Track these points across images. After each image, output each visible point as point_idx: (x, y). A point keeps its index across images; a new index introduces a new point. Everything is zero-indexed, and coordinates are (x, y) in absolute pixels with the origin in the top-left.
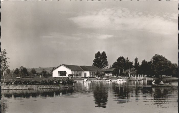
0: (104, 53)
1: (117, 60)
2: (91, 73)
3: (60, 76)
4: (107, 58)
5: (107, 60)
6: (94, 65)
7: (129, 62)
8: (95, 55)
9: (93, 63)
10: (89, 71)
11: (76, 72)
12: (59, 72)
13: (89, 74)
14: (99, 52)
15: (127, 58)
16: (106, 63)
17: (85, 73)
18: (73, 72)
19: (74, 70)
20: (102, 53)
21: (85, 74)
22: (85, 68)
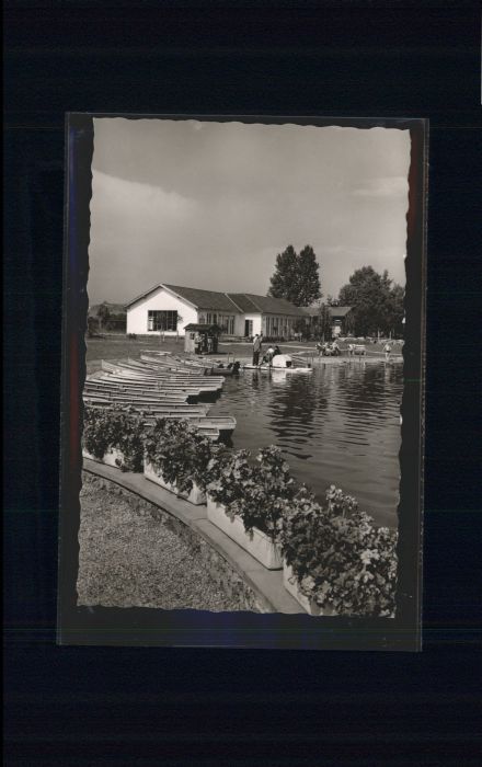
0: (308, 253)
1: (351, 280)
2: (268, 324)
3: (155, 329)
4: (318, 271)
5: (317, 278)
6: (273, 293)
7: (392, 286)
8: (279, 259)
9: (271, 289)
10: (263, 315)
11: (215, 316)
12: (151, 313)
13: (263, 325)
14: (290, 249)
15: (386, 275)
16: (314, 290)
17: (247, 321)
18: (205, 314)
19: (206, 309)
20: (302, 253)
21: (248, 324)
22: (246, 303)
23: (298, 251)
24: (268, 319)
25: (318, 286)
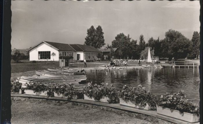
0: (99, 28)
1: (116, 38)
2: (86, 55)
3: (41, 58)
4: (103, 35)
5: (103, 38)
6: (86, 44)
7: (131, 40)
8: (88, 31)
9: (85, 42)
10: (84, 52)
11: (65, 53)
12: (39, 53)
13: (84, 56)
14: (92, 27)
15: (129, 36)
16: (102, 43)
17: (78, 55)
18: (61, 52)
19: (62, 50)
20: (97, 28)
22: (77, 48)
23: (95, 28)
24: (86, 53)
25: (104, 41)
